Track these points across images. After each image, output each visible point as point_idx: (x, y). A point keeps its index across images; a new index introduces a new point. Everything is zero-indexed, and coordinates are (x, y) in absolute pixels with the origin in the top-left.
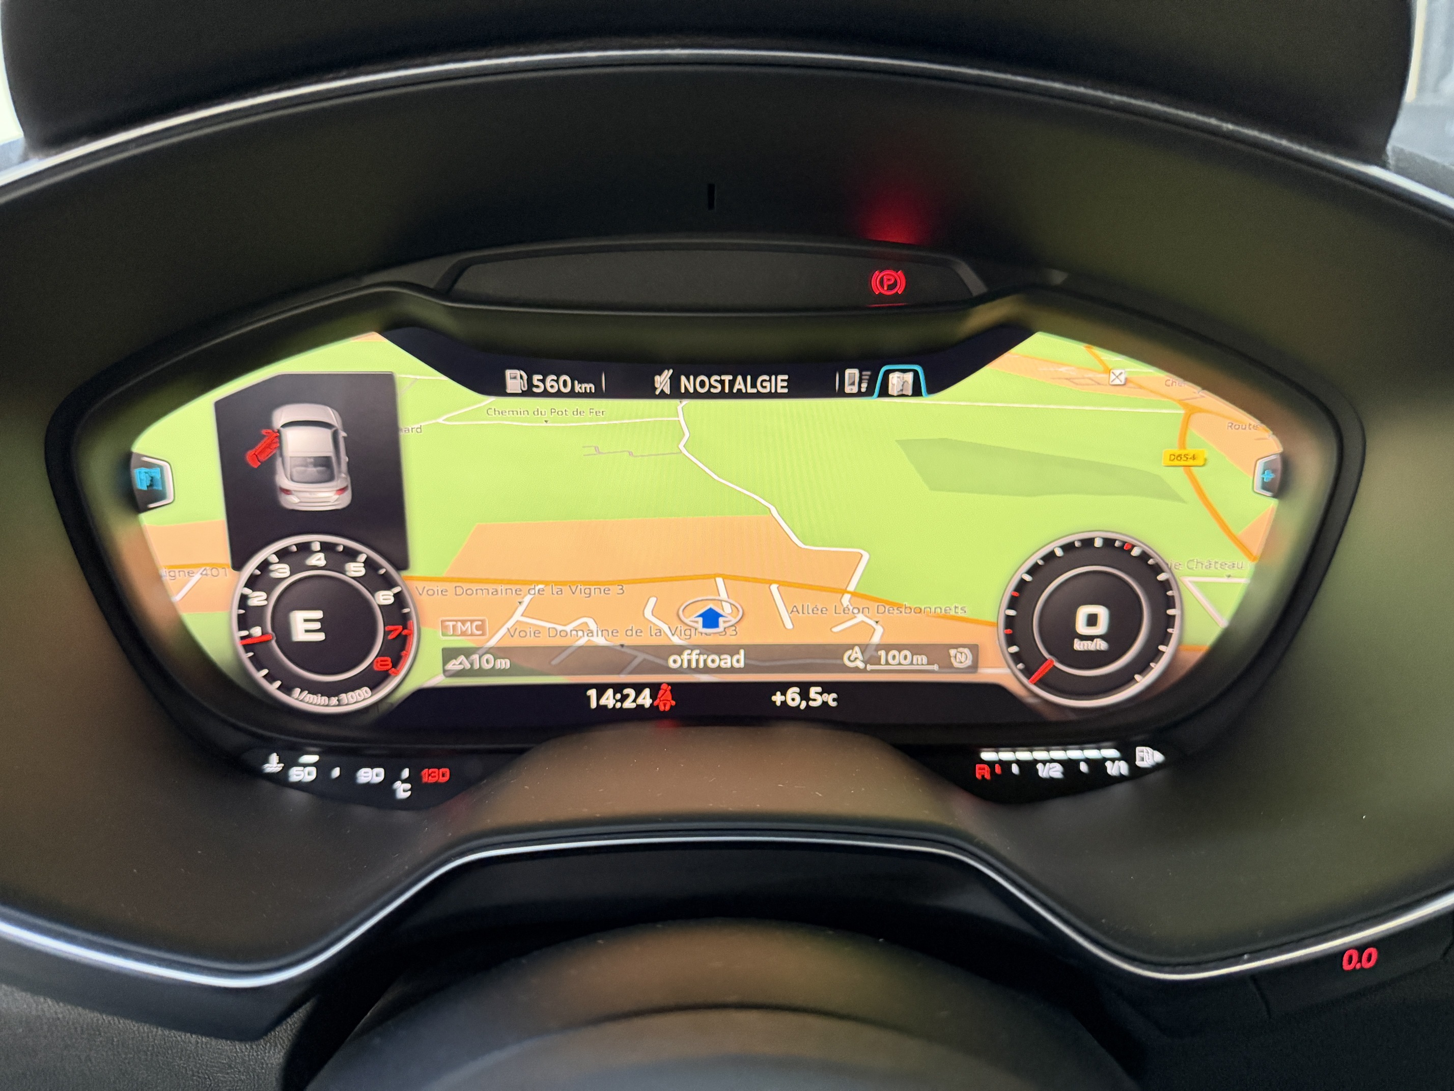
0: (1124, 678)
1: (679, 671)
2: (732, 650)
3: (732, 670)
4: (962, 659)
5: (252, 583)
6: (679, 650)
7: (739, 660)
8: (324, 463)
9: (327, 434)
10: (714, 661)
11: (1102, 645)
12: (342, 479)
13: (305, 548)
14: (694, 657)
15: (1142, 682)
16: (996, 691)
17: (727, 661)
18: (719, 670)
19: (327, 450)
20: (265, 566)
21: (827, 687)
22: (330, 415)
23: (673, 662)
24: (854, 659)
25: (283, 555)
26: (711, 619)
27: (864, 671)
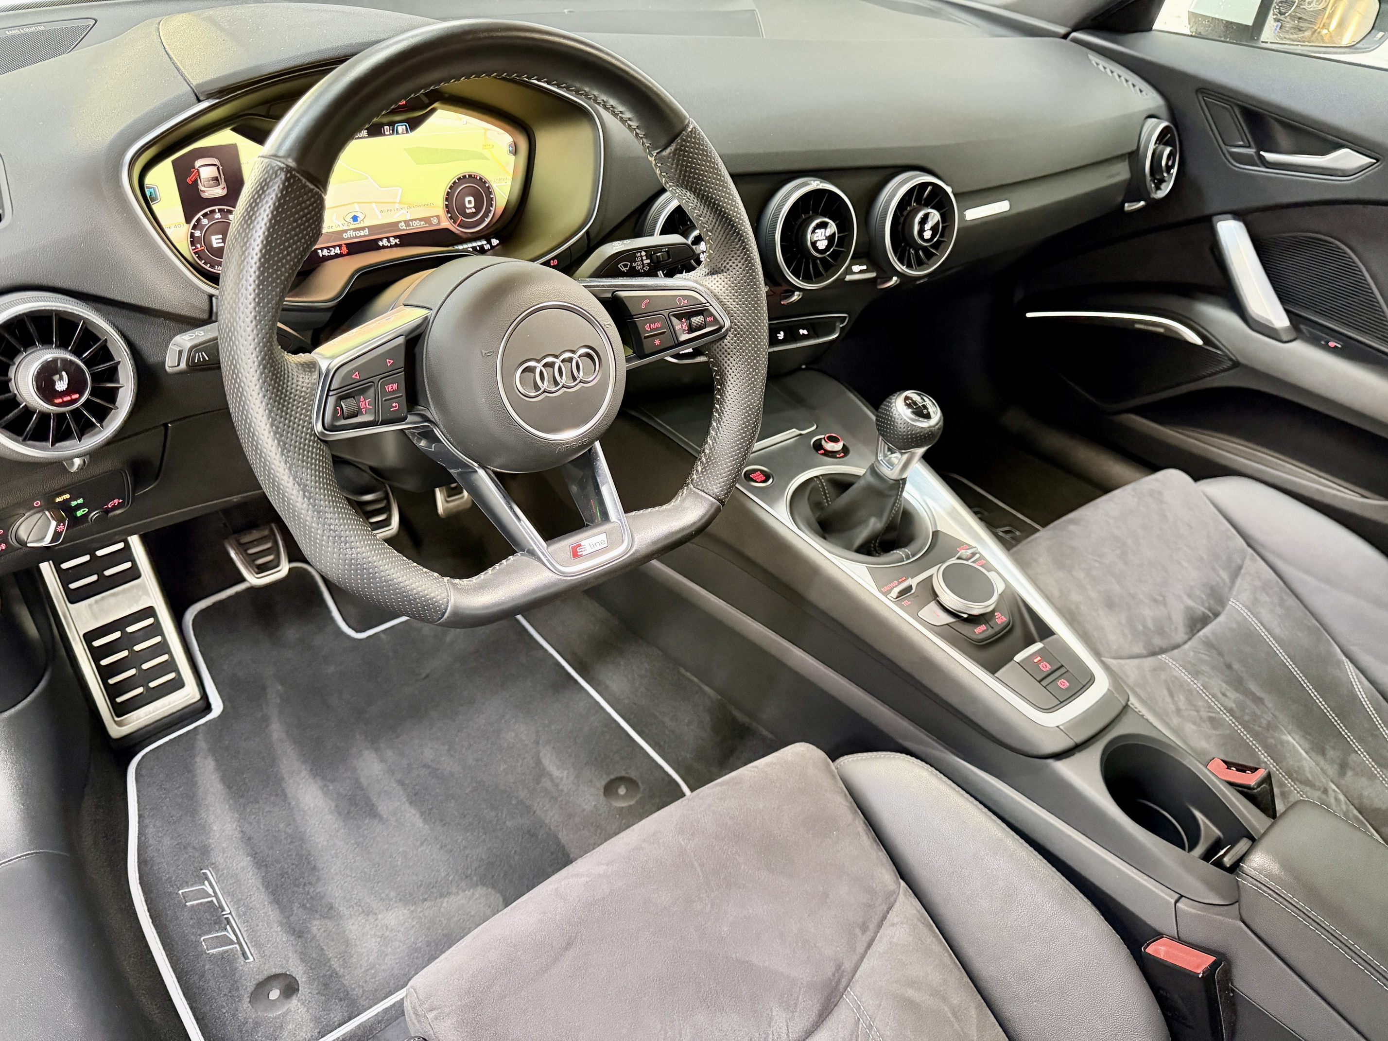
0: (482, 220)
1: (348, 239)
2: (363, 229)
3: (365, 236)
4: (435, 221)
5: (194, 227)
6: (346, 231)
7: (366, 232)
8: (216, 179)
9: (215, 168)
10: (358, 234)
11: (474, 210)
12: (223, 184)
13: (213, 212)
14: (351, 233)
15: (487, 220)
16: (446, 230)
17: (362, 233)
18: (361, 236)
19: (216, 174)
20: (199, 220)
21: (395, 237)
22: (215, 161)
23: (345, 236)
24: (402, 226)
25: (205, 215)
26: (355, 218)
27: (406, 230)
